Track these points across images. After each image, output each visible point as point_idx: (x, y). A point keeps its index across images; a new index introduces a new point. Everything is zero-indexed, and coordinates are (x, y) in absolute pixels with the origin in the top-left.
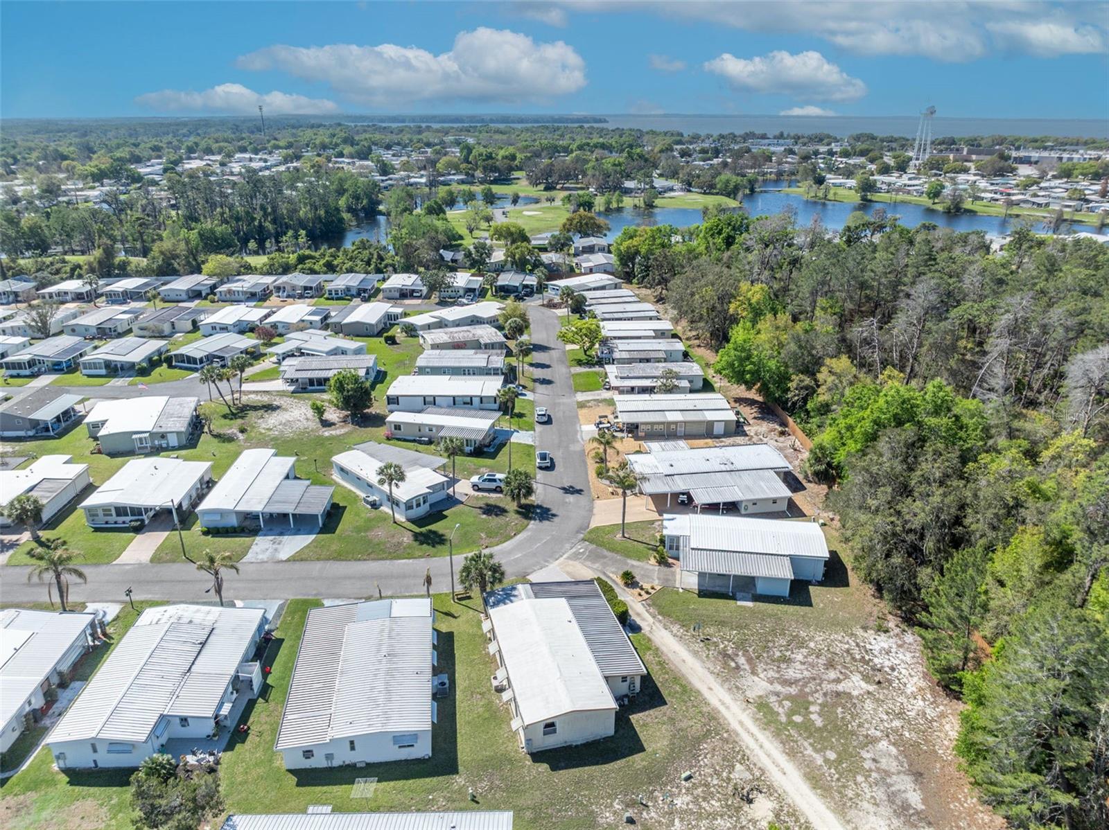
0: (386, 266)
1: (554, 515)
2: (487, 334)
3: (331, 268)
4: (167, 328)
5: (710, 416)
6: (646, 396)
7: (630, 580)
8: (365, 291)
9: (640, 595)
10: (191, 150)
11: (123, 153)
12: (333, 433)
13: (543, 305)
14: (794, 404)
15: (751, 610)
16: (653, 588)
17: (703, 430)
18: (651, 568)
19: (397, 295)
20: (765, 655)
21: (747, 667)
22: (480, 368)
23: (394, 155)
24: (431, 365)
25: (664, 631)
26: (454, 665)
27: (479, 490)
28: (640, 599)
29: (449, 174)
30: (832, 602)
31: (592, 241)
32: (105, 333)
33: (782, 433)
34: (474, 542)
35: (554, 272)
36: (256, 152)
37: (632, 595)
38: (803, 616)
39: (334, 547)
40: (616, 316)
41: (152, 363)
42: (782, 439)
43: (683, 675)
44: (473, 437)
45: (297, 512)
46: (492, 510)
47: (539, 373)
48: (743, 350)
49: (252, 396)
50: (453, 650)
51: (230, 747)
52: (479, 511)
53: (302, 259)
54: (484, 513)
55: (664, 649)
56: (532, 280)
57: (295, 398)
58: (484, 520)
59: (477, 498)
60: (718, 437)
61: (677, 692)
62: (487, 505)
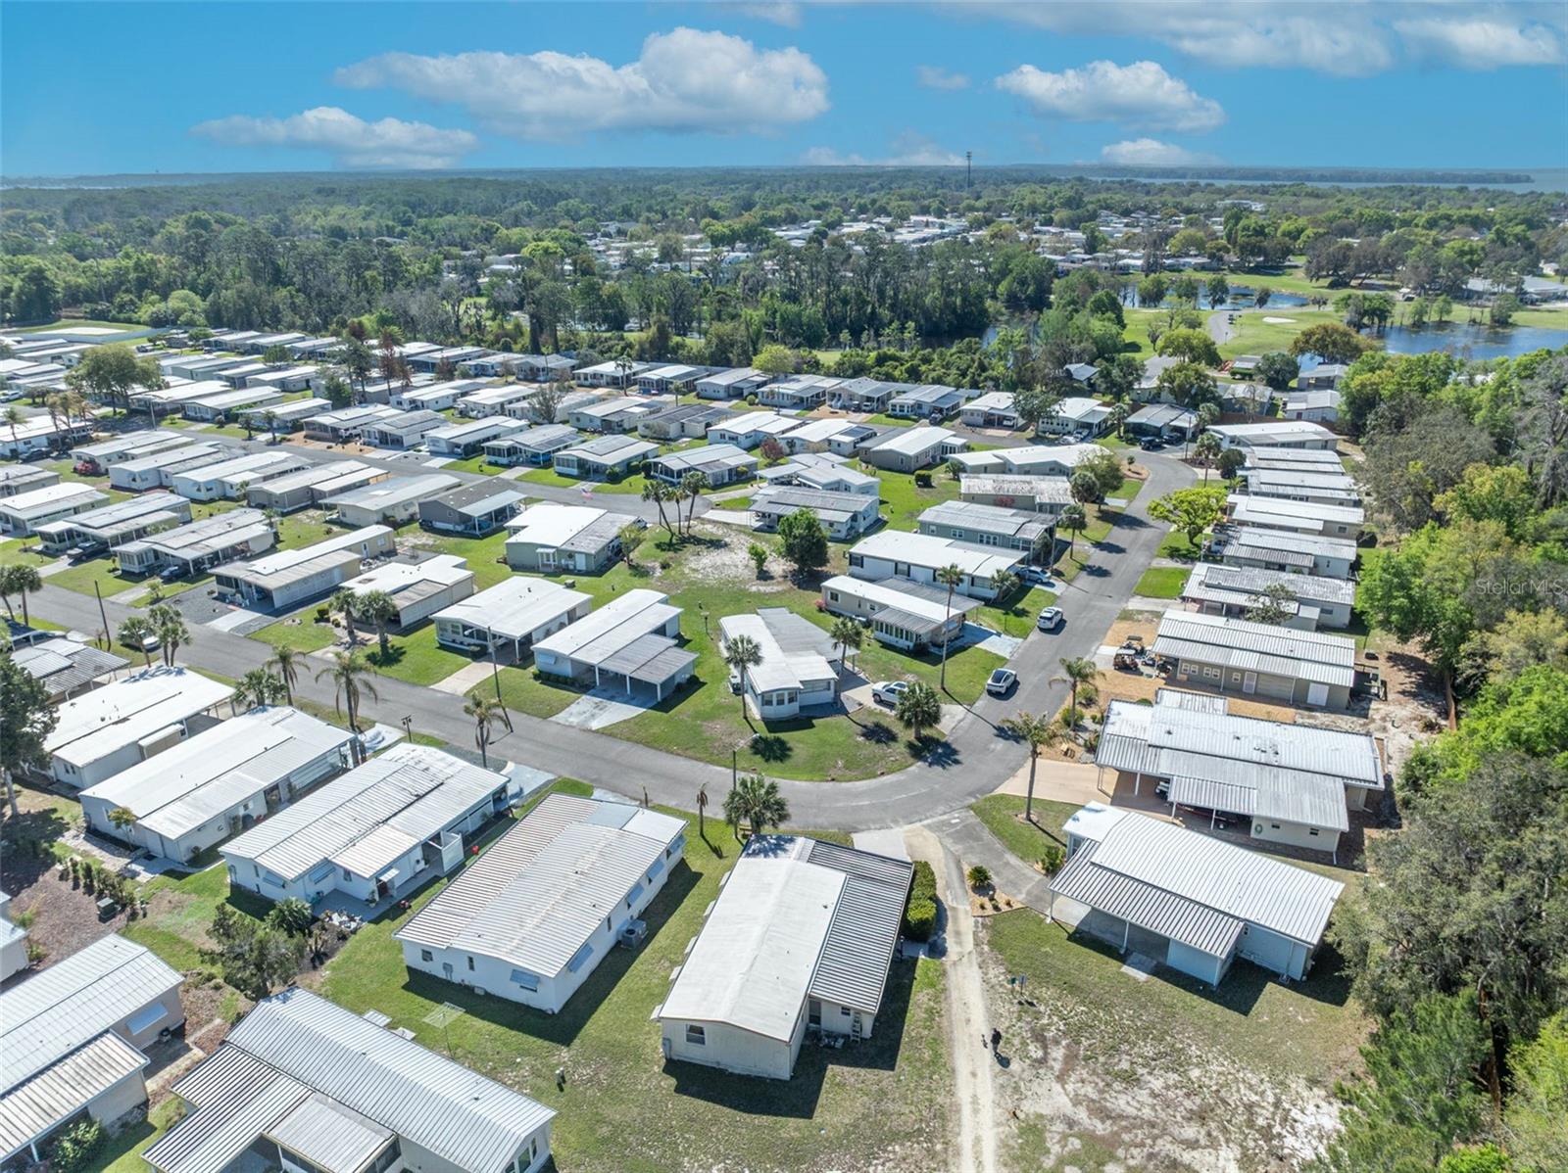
0: (986, 379)
1: (957, 762)
2: (1056, 490)
3: (914, 376)
4: (673, 429)
5: (1306, 672)
6: (1220, 621)
7: (981, 882)
8: (941, 411)
9: (982, 907)
10: (862, 209)
11: (778, 212)
12: (762, 589)
13: (1185, 461)
14: (1468, 680)
15: (1136, 987)
16: (1008, 904)
17: (1289, 691)
18: (1029, 872)
19: (981, 420)
20: (1102, 1059)
21: (1057, 1066)
22: (1003, 536)
23: (1127, 225)
24: (938, 521)
25: (976, 968)
26: (670, 915)
27: (881, 702)
28: (980, 912)
29: (1187, 255)
30: (1287, 1020)
31: (1336, 370)
32: (608, 426)
33: (1430, 727)
34: (821, 769)
35: (1232, 412)
36: (940, 214)
37: (972, 904)
38: (1216, 1025)
39: (655, 730)
40: (1281, 490)
41: (629, 469)
42: (1424, 736)
43: (950, 1039)
44: (916, 628)
45: (634, 675)
46: (878, 734)
47: (1099, 558)
48: (1399, 573)
49: (709, 527)
50: (685, 896)
51: (377, 921)
52: (859, 729)
53: (881, 360)
54: (863, 735)
55: (954, 994)
56: (1187, 421)
57: (754, 536)
58: (857, 745)
59: (871, 712)
60: (1311, 708)
61: (920, 1060)
62: (877, 725)
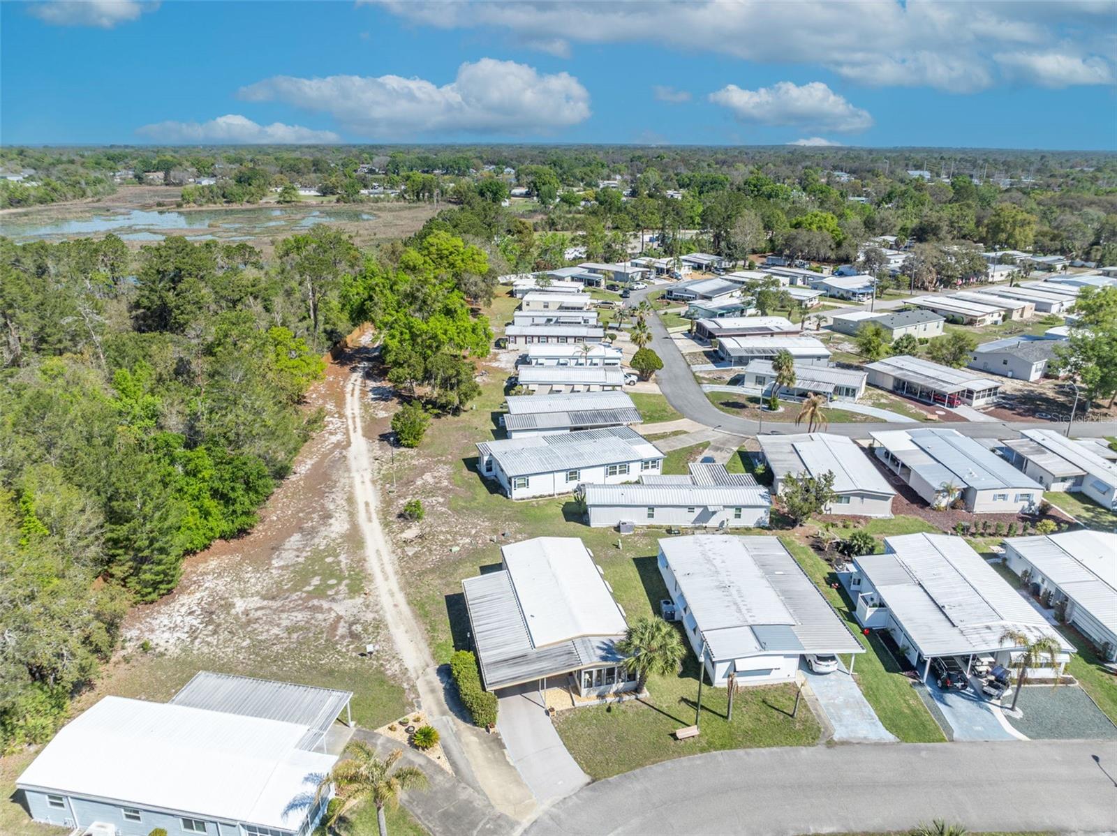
25: (410, 668)
55: (422, 645)
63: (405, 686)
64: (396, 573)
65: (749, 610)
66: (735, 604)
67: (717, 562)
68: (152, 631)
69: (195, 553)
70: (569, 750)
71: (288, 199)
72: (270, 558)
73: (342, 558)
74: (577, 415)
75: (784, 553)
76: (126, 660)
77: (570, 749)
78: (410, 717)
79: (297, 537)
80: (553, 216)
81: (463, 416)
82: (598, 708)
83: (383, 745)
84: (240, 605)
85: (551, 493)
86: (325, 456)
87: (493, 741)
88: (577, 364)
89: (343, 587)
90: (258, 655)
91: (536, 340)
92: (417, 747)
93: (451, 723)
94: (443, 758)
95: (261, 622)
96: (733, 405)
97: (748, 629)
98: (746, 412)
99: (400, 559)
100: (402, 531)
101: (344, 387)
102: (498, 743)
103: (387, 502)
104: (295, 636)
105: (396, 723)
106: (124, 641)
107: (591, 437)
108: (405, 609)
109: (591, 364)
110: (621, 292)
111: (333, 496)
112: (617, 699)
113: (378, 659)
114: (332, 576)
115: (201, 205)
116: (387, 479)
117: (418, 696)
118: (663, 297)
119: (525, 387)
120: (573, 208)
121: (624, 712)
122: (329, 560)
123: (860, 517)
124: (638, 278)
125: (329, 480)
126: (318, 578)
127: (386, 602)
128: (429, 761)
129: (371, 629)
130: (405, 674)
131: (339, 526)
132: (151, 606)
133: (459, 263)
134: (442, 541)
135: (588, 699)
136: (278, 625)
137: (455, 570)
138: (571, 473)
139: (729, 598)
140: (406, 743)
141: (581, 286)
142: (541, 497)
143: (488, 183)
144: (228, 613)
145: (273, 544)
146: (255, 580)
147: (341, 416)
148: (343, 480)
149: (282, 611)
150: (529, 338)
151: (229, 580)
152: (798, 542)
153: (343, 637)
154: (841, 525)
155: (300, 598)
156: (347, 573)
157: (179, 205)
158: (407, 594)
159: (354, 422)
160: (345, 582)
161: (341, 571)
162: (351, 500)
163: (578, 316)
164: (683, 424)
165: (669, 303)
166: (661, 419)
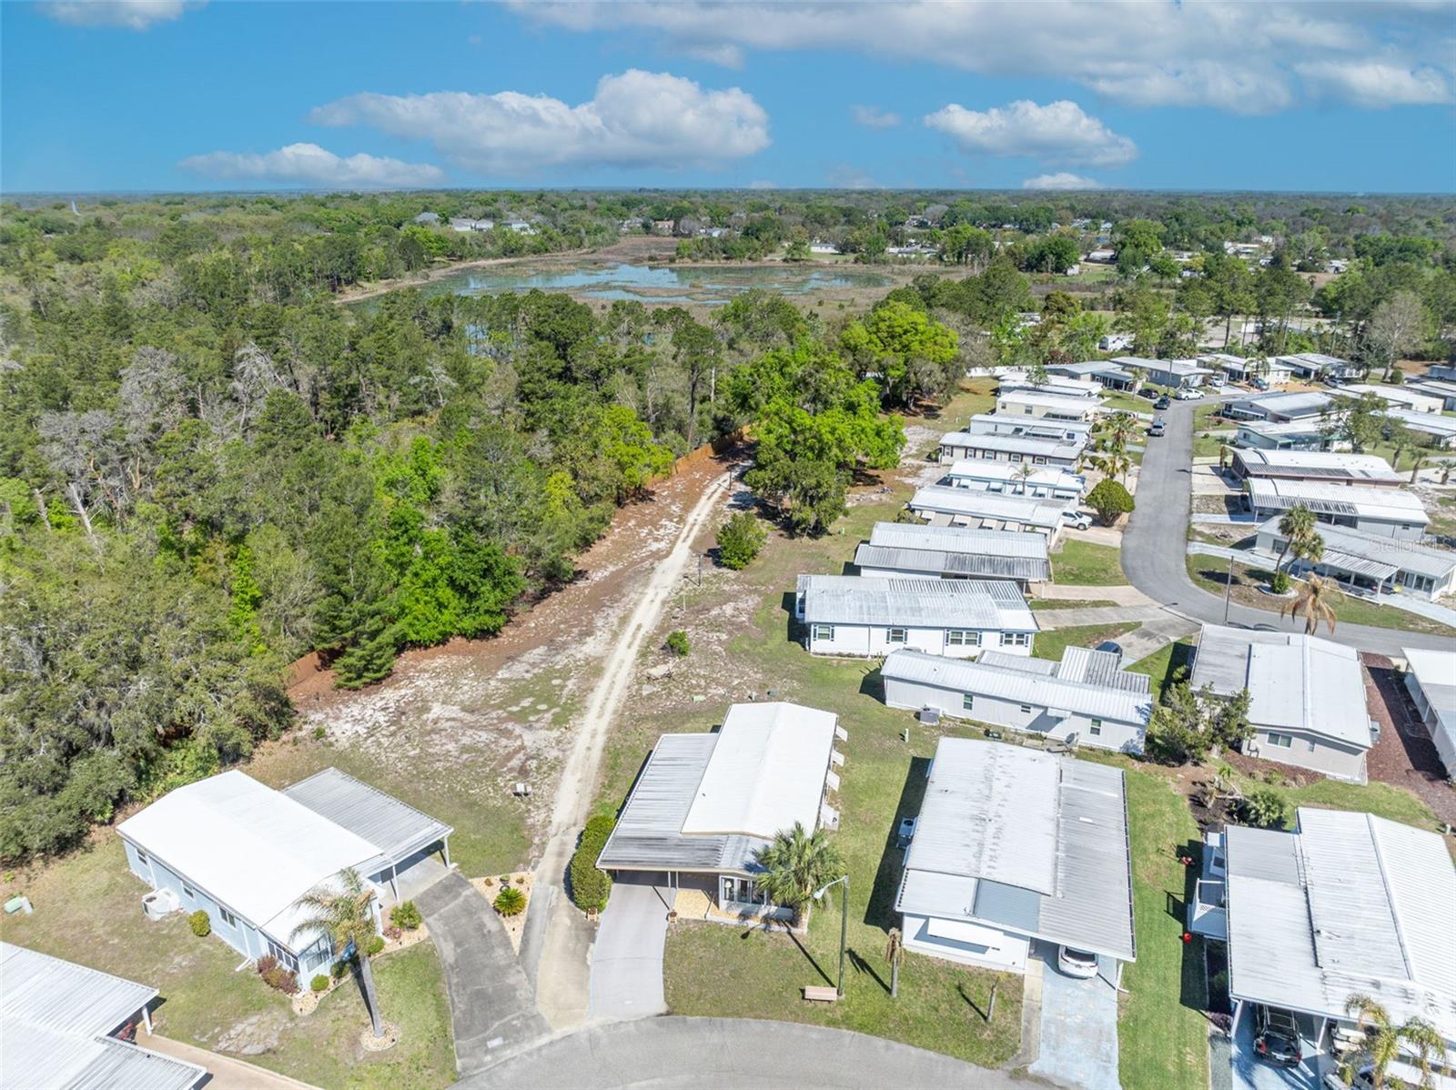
9: (520, 882)
55: (584, 801)
63: (536, 840)
64: (615, 712)
65: (992, 858)
66: (981, 845)
67: (997, 786)
68: (337, 718)
69: (427, 647)
70: (664, 968)
71: (797, 257)
72: (499, 668)
73: (570, 684)
74: (959, 558)
75: (1116, 795)
76: (295, 741)
77: (667, 967)
78: (514, 877)
79: (542, 649)
80: (1121, 290)
81: (825, 540)
82: (731, 930)
83: (466, 900)
84: (437, 710)
85: (865, 653)
86: (634, 563)
87: (586, 930)
88: (1014, 492)
89: (548, 716)
90: (416, 767)
91: (979, 454)
92: (499, 912)
93: (555, 896)
94: (520, 932)
95: (443, 733)
96: (1216, 577)
97: (974, 881)
98: (1234, 590)
99: (631, 697)
100: (655, 665)
101: (707, 486)
102: (590, 933)
103: (662, 629)
104: (465, 756)
105: (495, 879)
106: (305, 723)
107: (955, 588)
108: (597, 754)
109: (1035, 494)
110: (1155, 401)
111: (610, 611)
112: (763, 926)
113: (530, 802)
114: (547, 701)
115: (695, 261)
116: (678, 603)
117: (541, 855)
118: (1217, 414)
119: (917, 513)
120: (1166, 281)
121: (763, 944)
122: (555, 682)
123: (1305, 772)
124: (1197, 383)
125: (619, 592)
126: (531, 699)
127: (582, 740)
128: (503, 929)
129: (545, 768)
130: (544, 827)
131: (591, 647)
132: (352, 693)
133: (916, 346)
134: (692, 686)
135: (726, 915)
136: (456, 742)
137: (683, 723)
138: (894, 632)
139: (977, 836)
140: (491, 902)
141: (1097, 388)
142: (849, 655)
143: (1052, 243)
144: (418, 718)
145: (512, 653)
146: (470, 688)
147: (682, 520)
148: (632, 595)
149: (472, 727)
150: (970, 451)
151: (442, 682)
152: (1173, 785)
153: (511, 770)
154: (1260, 775)
155: (498, 718)
156: (564, 700)
157: (672, 260)
158: (610, 739)
159: (691, 530)
160: (554, 710)
161: (560, 697)
162: (624, 621)
163: (1062, 427)
164: (1122, 593)
165: (1220, 422)
166: (1092, 581)
